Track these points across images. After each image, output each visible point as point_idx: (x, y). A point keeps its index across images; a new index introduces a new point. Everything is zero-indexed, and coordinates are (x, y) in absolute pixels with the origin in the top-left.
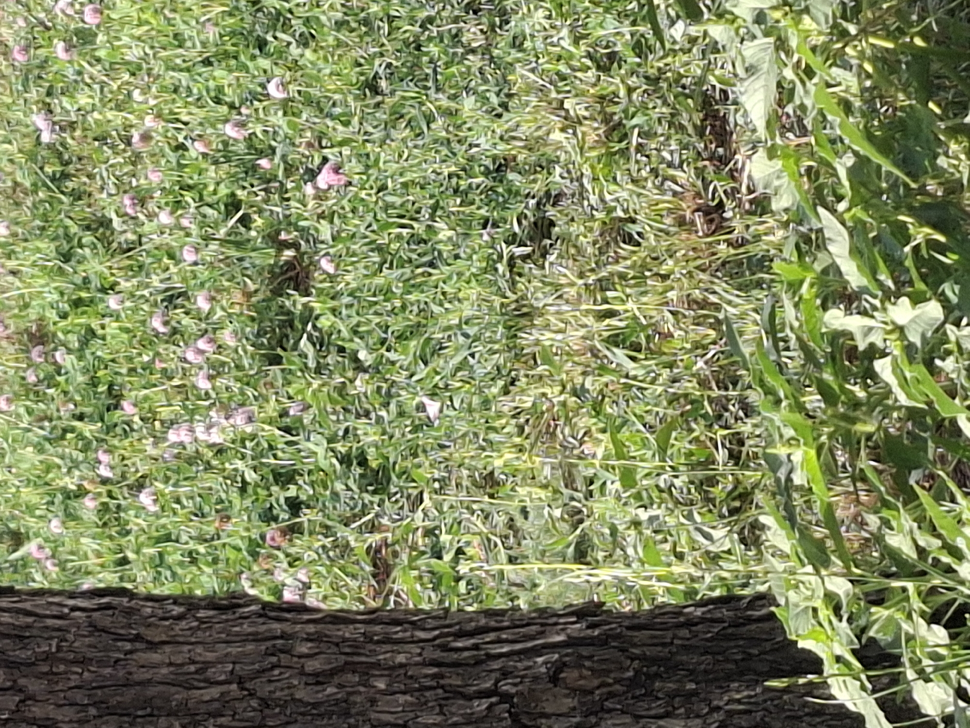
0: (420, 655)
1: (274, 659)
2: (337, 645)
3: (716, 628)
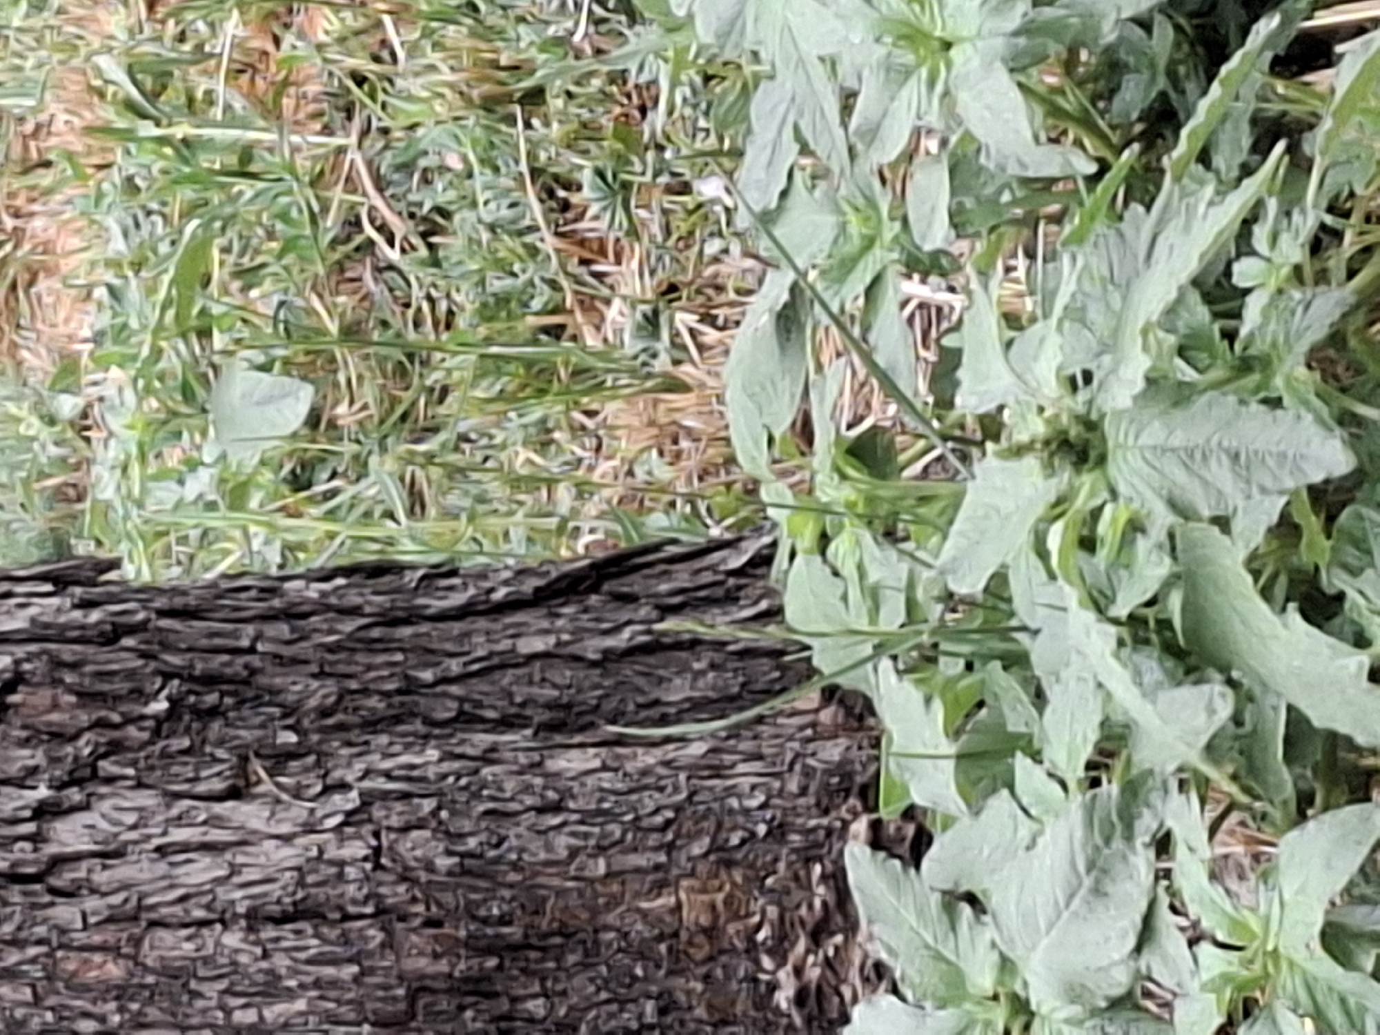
3: (349, 626)
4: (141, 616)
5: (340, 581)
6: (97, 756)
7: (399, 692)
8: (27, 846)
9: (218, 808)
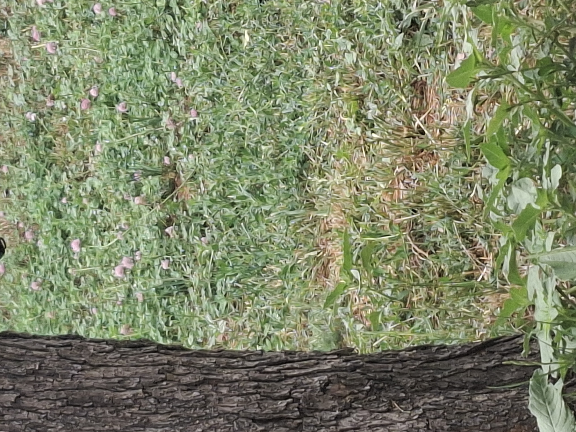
0: (247, 375)
1: (163, 376)
2: (200, 368)
3: (417, 363)
4: (361, 363)
5: (415, 351)
6: (351, 402)
7: (432, 381)
8: (334, 427)
9: (385, 415)
